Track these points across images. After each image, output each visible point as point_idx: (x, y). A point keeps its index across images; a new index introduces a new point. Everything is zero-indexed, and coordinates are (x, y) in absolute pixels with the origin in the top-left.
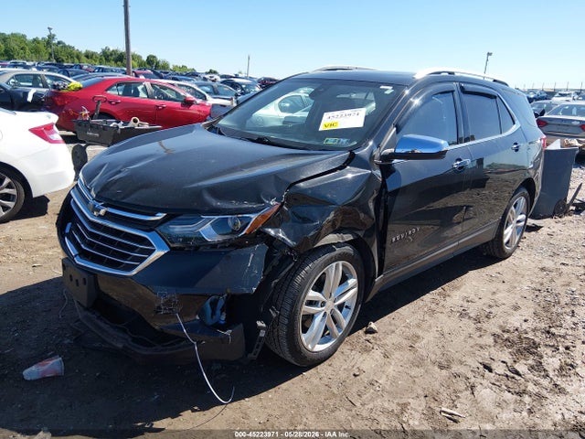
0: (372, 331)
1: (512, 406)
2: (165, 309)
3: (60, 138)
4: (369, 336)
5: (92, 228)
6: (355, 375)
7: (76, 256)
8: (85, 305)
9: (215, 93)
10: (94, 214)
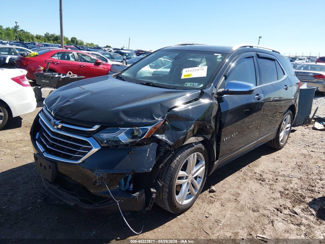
0: (213, 191)
1: (295, 232)
2: (99, 182)
3: (29, 84)
4: (212, 194)
5: (54, 136)
6: (206, 217)
7: (44, 152)
8: (51, 181)
9: (112, 58)
10: (54, 127)
